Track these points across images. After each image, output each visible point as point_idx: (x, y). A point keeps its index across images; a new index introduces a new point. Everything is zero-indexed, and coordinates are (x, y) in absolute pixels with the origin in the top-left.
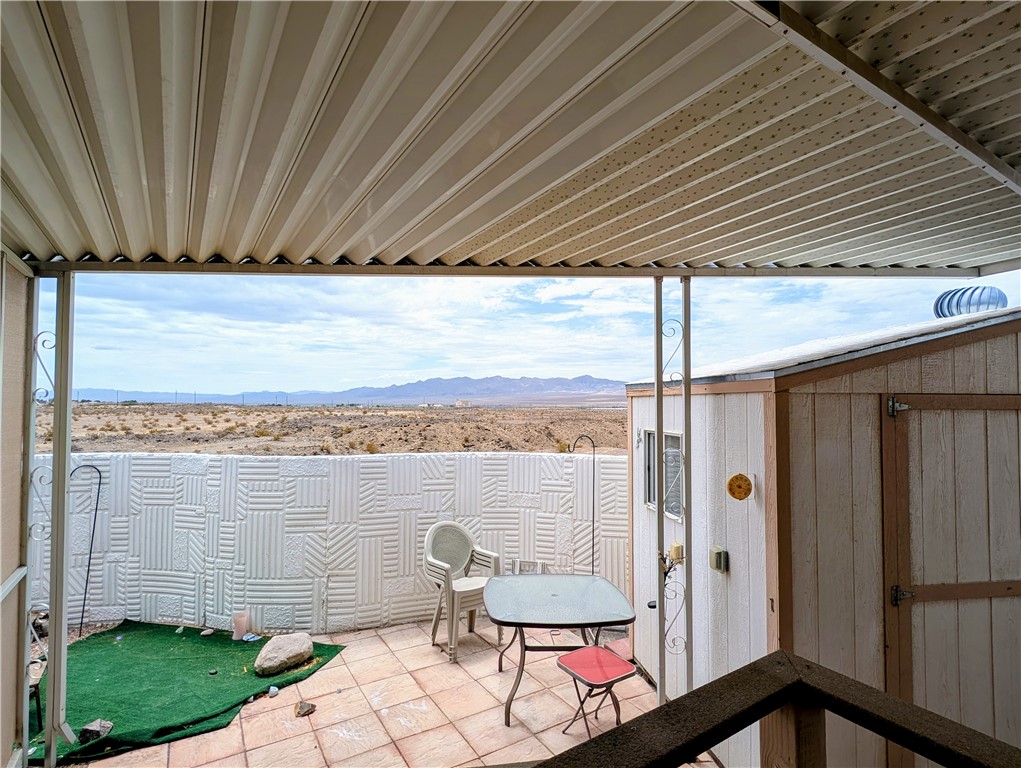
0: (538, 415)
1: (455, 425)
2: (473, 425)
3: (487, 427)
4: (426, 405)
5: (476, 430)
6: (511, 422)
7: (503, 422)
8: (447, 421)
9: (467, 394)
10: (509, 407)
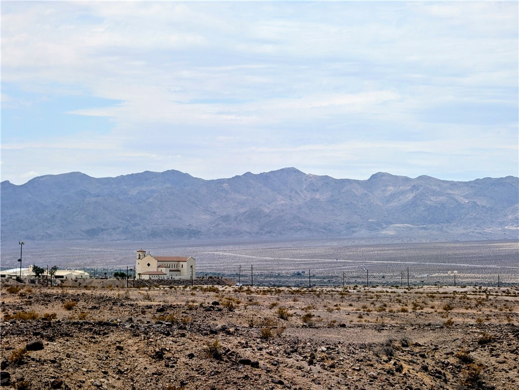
0: (433, 313)
1: (132, 344)
2: (198, 344)
3: (247, 354)
4: (27, 272)
5: (208, 364)
6: (333, 336)
7: (304, 335)
8: (105, 327)
9: (180, 233)
10: (329, 280)
